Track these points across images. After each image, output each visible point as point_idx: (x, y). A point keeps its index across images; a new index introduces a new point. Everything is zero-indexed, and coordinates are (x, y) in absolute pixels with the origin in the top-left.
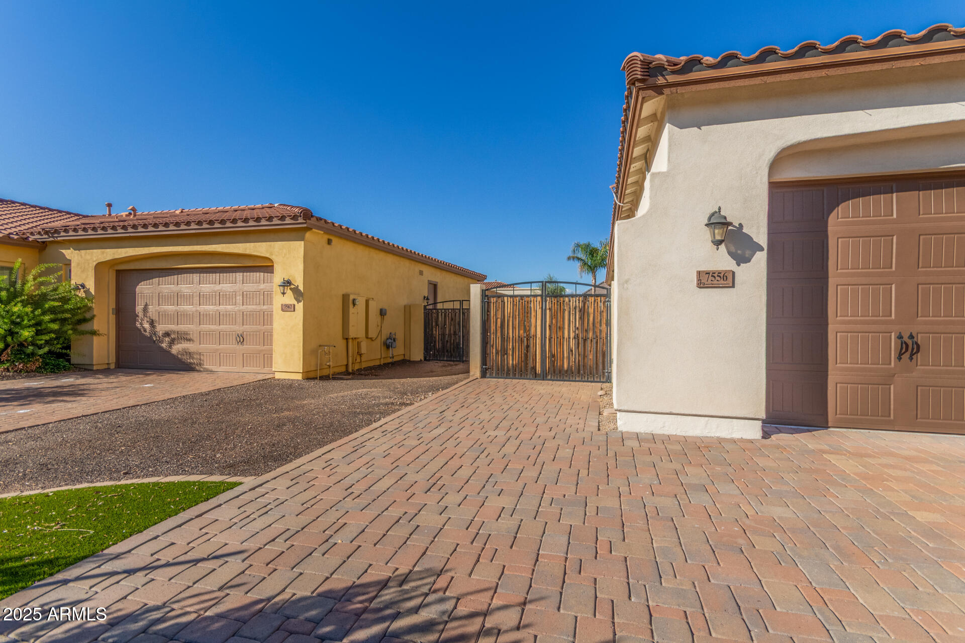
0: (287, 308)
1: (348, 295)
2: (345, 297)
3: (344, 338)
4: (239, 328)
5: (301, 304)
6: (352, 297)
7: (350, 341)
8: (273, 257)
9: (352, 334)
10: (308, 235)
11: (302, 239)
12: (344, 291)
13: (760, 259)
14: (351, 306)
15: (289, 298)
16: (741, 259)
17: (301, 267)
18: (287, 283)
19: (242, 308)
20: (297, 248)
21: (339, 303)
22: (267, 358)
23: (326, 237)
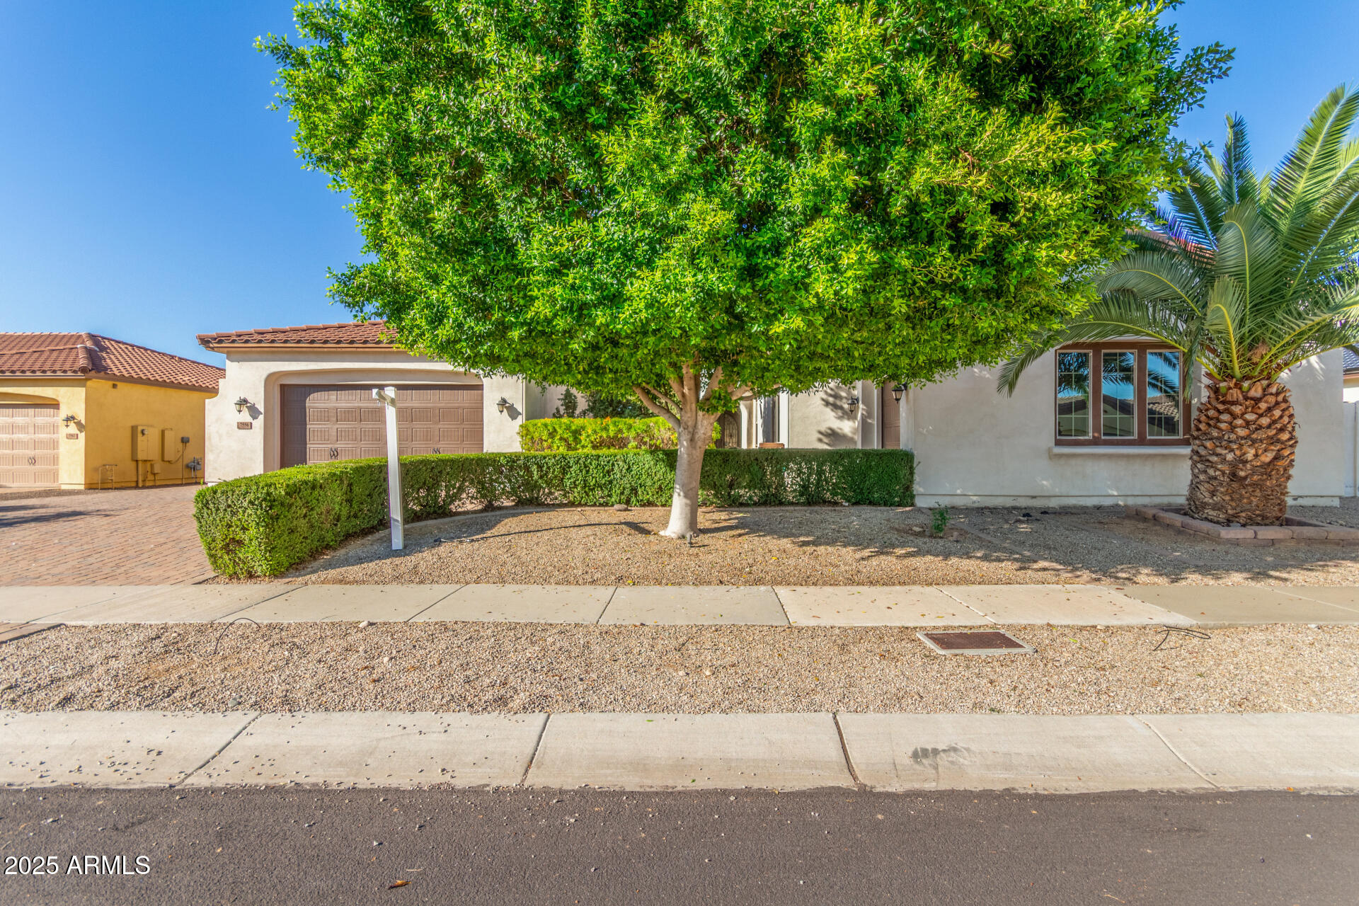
0: (70, 436)
1: (137, 427)
2: (134, 429)
3: (133, 460)
4: (31, 453)
5: (83, 434)
6: (140, 429)
7: (140, 463)
8: (59, 399)
9: (141, 456)
10: (89, 383)
11: (84, 386)
12: (133, 423)
13: (261, 417)
14: (140, 435)
15: (73, 429)
16: (254, 418)
17: (83, 406)
18: (70, 419)
19: (33, 436)
20: (80, 392)
21: (128, 434)
22: (55, 475)
23: (111, 383)
